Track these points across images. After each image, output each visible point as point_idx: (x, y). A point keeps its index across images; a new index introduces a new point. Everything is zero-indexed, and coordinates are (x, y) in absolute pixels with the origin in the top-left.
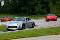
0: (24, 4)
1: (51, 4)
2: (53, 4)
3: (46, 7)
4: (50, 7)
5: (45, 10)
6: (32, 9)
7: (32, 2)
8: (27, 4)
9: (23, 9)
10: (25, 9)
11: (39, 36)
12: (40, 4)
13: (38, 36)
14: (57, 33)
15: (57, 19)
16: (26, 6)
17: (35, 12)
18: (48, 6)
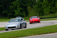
0: (4, 8)
1: (29, 7)
2: (31, 7)
3: (24, 10)
4: (29, 10)
5: (24, 13)
6: (12, 12)
7: (12, 6)
8: (8, 8)
9: (4, 12)
10: (5, 13)
11: (24, 36)
12: (19, 7)
13: (22, 37)
14: (40, 33)
15: (39, 21)
16: (6, 10)
17: (15, 15)
18: (26, 10)
